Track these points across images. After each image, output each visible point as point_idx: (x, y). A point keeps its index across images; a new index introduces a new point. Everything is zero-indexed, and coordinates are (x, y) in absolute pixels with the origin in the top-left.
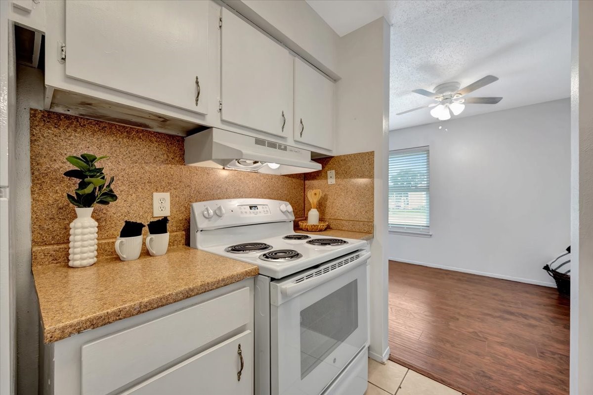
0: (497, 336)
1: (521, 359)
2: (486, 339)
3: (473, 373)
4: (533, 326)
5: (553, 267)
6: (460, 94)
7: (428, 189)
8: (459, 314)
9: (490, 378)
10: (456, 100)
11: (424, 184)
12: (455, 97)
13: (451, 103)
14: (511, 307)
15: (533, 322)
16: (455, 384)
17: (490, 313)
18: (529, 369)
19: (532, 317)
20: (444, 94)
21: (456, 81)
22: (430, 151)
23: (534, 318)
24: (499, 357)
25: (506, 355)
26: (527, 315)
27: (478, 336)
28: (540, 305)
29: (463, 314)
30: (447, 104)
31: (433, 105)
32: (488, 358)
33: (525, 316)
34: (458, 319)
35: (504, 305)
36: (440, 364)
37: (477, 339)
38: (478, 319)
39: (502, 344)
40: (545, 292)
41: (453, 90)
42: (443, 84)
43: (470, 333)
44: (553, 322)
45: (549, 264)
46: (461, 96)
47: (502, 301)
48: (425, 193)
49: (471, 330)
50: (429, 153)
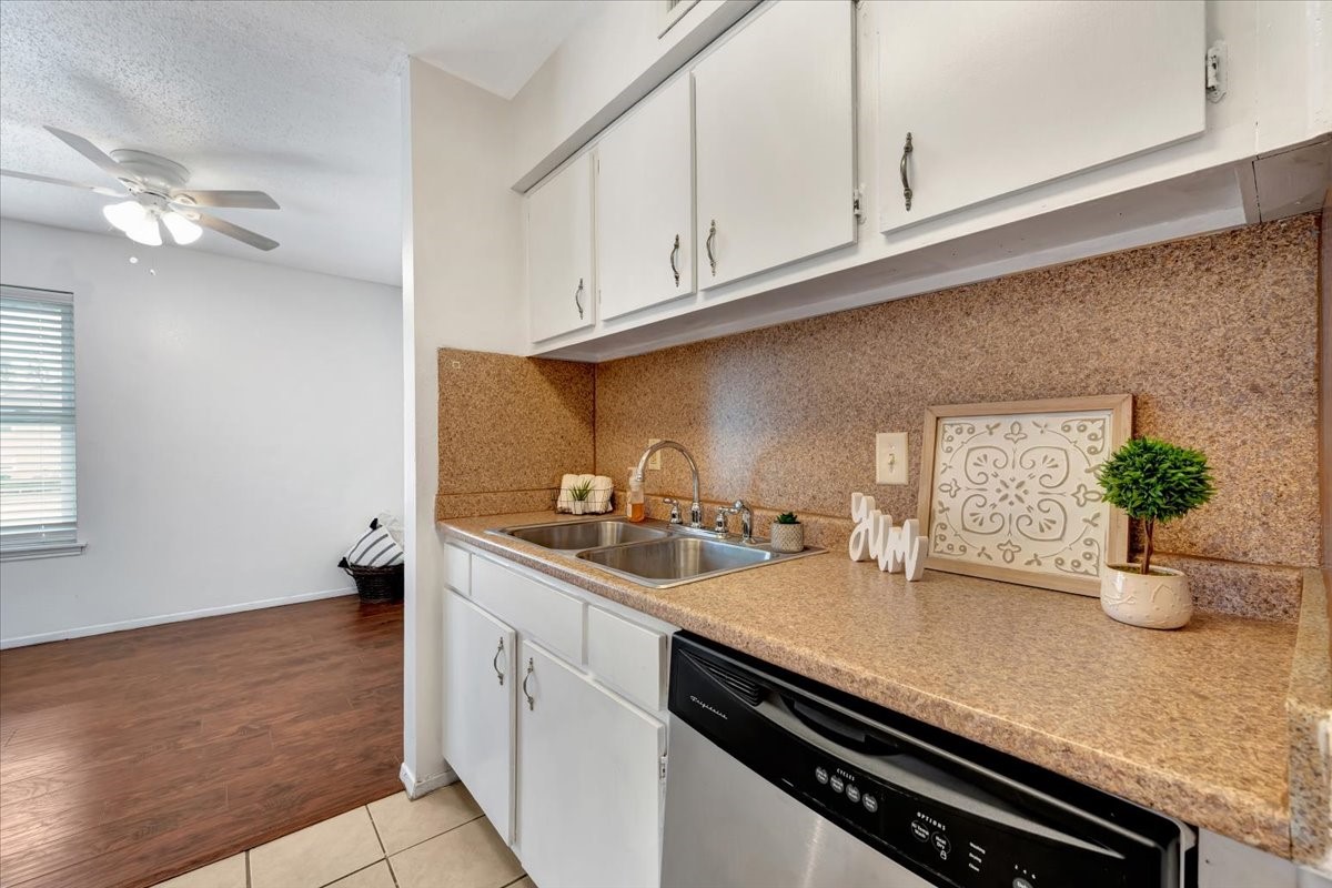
0: (287, 712)
1: (331, 725)
2: (268, 727)
3: (258, 802)
4: (338, 666)
5: (352, 560)
6: (193, 199)
7: (68, 417)
8: (198, 711)
9: (289, 788)
10: (179, 207)
11: (54, 400)
12: (178, 201)
13: (165, 208)
14: (297, 651)
15: (335, 659)
16: (225, 847)
17: (261, 678)
18: (344, 733)
19: (332, 653)
20: (146, 180)
21: (184, 164)
22: (76, 310)
23: (336, 653)
24: (297, 744)
25: (306, 734)
26: (324, 653)
27: (251, 730)
28: (340, 628)
29: (206, 706)
30: (157, 209)
31: (111, 193)
32: (278, 758)
33: (322, 656)
34: (198, 723)
35: (284, 654)
36: (180, 836)
37: (249, 738)
38: (243, 699)
39: (295, 721)
40: (343, 606)
41: (172, 181)
42: (146, 153)
43: (234, 734)
44: (361, 646)
45: (346, 556)
46: (193, 204)
47: (281, 647)
48: (58, 428)
49: (234, 729)
50: (71, 314)
